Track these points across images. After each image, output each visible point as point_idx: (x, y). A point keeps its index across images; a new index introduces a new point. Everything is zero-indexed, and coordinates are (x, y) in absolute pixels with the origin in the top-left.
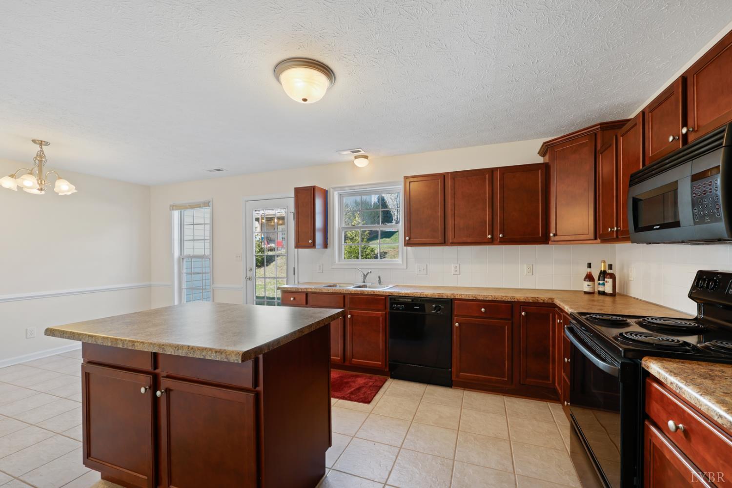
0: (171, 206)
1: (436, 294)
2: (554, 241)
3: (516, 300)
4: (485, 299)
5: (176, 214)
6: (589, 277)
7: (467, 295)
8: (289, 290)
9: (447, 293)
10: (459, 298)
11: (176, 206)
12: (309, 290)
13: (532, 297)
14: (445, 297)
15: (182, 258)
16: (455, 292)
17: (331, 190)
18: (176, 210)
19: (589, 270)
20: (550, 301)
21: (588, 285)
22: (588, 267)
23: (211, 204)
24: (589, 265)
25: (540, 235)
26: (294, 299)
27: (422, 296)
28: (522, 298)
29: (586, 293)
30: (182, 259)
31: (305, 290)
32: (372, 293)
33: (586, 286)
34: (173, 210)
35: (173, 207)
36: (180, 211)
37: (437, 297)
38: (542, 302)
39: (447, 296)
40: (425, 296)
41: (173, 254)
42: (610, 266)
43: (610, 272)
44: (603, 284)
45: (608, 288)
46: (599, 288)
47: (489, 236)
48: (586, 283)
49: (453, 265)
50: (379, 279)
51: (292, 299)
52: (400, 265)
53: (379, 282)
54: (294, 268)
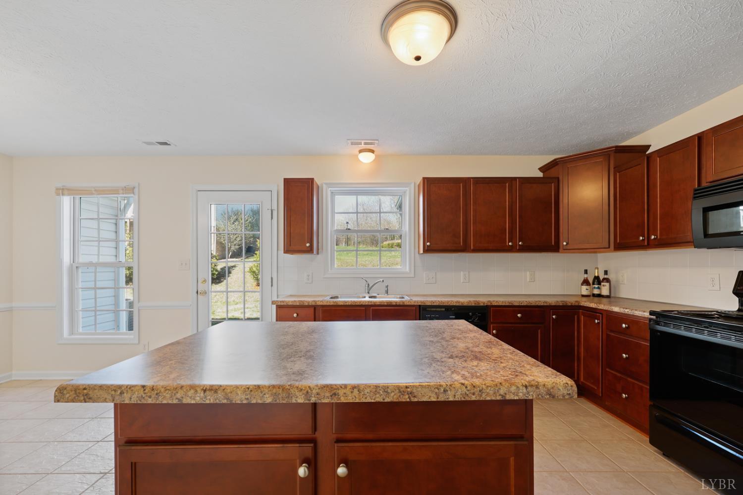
0: (57, 189)
1: (473, 302)
2: (566, 249)
3: (548, 304)
4: (520, 305)
5: (66, 202)
6: (586, 282)
7: (503, 301)
8: (291, 304)
9: (483, 301)
10: (495, 304)
11: (68, 190)
12: (318, 304)
13: (562, 301)
14: (482, 304)
15: (74, 268)
16: (491, 299)
17: (324, 186)
18: (69, 195)
19: (586, 276)
20: (577, 304)
21: (587, 289)
22: (585, 273)
23: (136, 190)
24: (586, 272)
25: (553, 244)
26: (298, 315)
27: (458, 304)
28: (553, 302)
29: (583, 296)
30: (77, 267)
31: (314, 304)
32: (402, 304)
33: (585, 290)
34: (63, 194)
35: (62, 191)
36: (72, 197)
37: (473, 304)
38: (570, 305)
39: (484, 303)
40: (460, 304)
41: (61, 261)
42: (606, 272)
43: (606, 276)
44: (599, 288)
45: (605, 291)
46: (596, 292)
47: (510, 244)
48: (584, 287)
49: (462, 272)
50: (386, 289)
51: (295, 315)
52: (406, 273)
53: (387, 292)
54: (272, 278)
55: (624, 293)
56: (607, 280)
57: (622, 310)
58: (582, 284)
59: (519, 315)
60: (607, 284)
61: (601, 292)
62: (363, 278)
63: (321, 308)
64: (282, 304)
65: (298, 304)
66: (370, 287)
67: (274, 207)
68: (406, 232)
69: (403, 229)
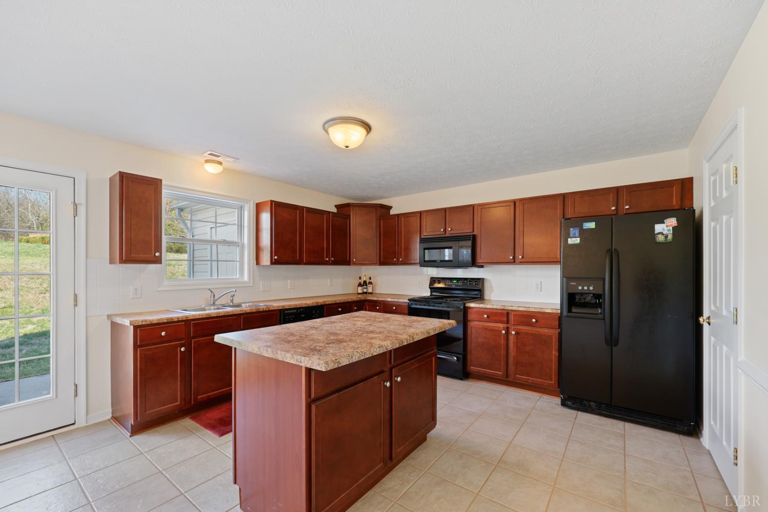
1: (314, 303)
2: (355, 264)
3: (353, 300)
4: (340, 302)
6: (360, 285)
7: (330, 301)
10: (327, 303)
19: (359, 280)
20: (365, 299)
24: (360, 278)
25: (348, 260)
27: (306, 306)
29: (360, 294)
33: (360, 290)
37: (315, 305)
39: (321, 303)
40: (308, 306)
42: (370, 278)
43: (370, 281)
44: (366, 288)
45: (370, 290)
46: (365, 290)
47: (327, 259)
48: (360, 288)
49: (289, 281)
50: (232, 298)
51: (163, 334)
52: (246, 282)
53: (232, 301)
54: (76, 296)
55: (378, 291)
56: (370, 283)
57: (392, 300)
58: (358, 286)
59: (340, 309)
60: (371, 285)
61: (368, 290)
62: (209, 289)
63: (192, 322)
64: (144, 323)
65: (165, 321)
66: (216, 298)
67: (81, 199)
68: (243, 245)
69: (239, 241)
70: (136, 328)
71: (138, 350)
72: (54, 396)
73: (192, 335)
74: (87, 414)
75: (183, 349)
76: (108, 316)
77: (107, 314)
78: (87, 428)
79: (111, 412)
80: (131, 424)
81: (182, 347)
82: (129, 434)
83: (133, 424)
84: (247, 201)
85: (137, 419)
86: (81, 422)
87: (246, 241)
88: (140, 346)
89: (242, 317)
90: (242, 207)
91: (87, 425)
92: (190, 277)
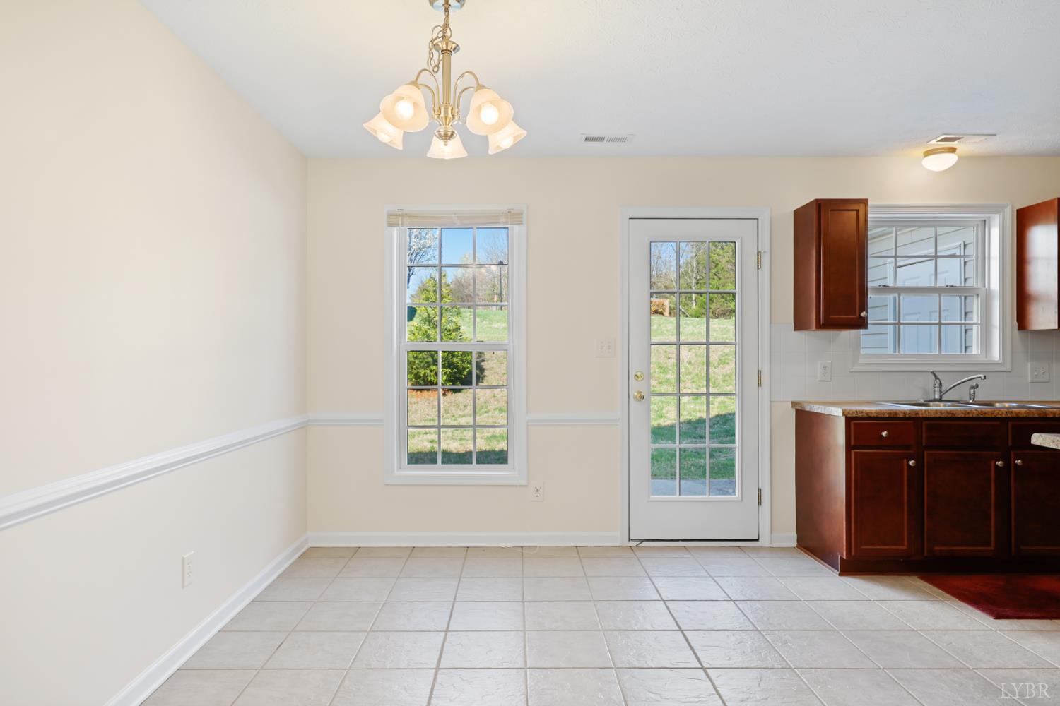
8: (874, 414)
12: (922, 414)
31: (913, 415)
50: (972, 392)
51: (884, 434)
52: (996, 364)
53: (973, 396)
54: (759, 372)
62: (933, 373)
63: (924, 423)
64: (860, 415)
65: (886, 415)
66: (944, 389)
67: (764, 247)
68: (988, 293)
69: (979, 286)
70: (850, 420)
71: (853, 452)
72: (740, 499)
73: (924, 444)
74: (771, 532)
75: (911, 463)
76: (793, 403)
77: (791, 399)
78: (773, 550)
79: (796, 538)
80: (841, 558)
81: (911, 460)
82: (838, 573)
83: (845, 558)
84: (997, 209)
85: (850, 552)
86: (765, 541)
87: (995, 284)
88: (855, 447)
89: (1010, 424)
90: (985, 221)
91: (771, 546)
92: (895, 352)
